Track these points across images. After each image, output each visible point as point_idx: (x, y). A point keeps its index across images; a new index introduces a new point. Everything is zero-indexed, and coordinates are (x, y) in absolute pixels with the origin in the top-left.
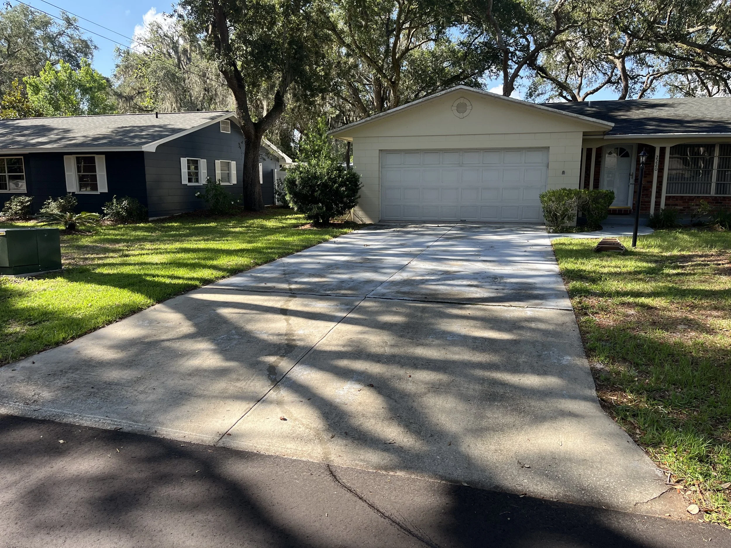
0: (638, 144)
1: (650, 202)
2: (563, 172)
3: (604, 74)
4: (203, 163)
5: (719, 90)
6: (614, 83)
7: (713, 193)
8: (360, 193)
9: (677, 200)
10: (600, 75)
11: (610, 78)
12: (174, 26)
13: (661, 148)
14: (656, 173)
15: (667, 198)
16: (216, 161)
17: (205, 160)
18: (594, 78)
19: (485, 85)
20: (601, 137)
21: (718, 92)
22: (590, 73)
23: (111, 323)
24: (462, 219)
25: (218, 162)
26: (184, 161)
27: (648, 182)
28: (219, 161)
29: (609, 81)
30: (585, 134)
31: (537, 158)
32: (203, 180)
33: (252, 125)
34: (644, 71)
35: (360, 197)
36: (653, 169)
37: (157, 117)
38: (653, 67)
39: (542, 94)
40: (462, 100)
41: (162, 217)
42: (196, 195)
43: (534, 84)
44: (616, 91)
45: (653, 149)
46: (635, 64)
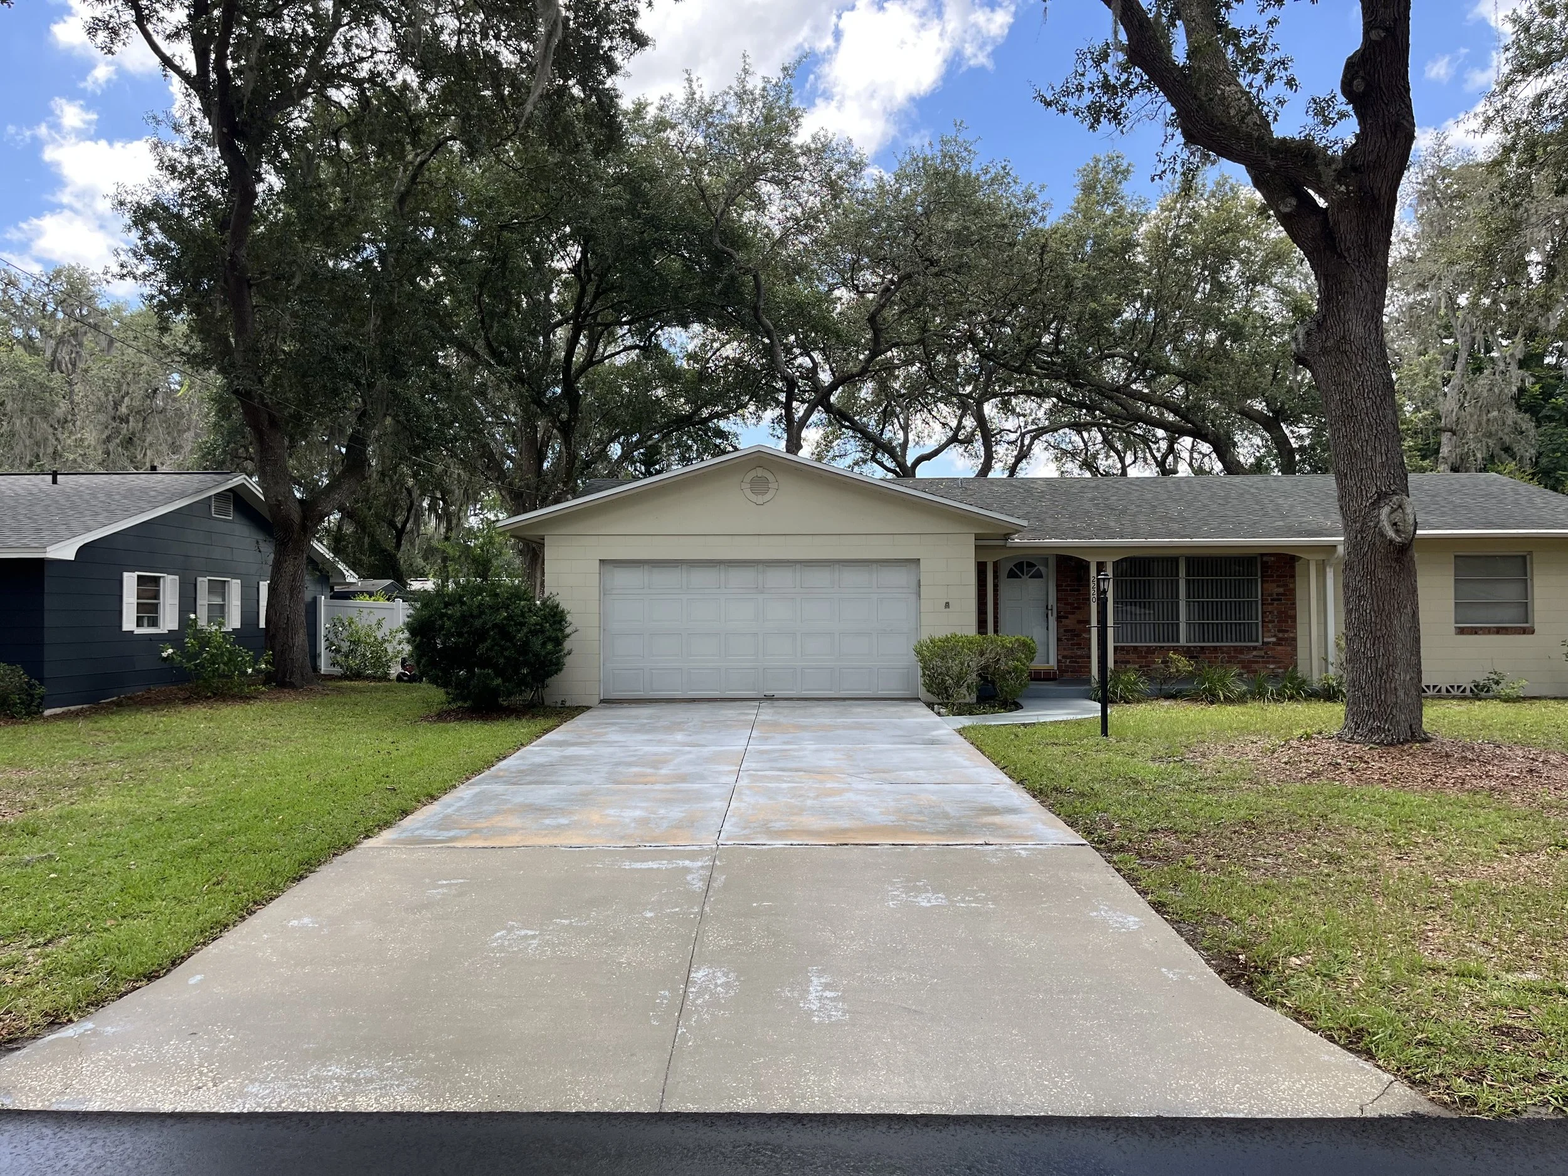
0: (1057, 555)
1: (1089, 657)
2: (947, 605)
3: (944, 424)
4: (170, 586)
5: (1136, 458)
6: (961, 442)
7: (1182, 642)
8: (567, 645)
9: (1128, 653)
10: (937, 427)
11: (956, 435)
12: (47, 281)
13: (1098, 563)
14: (1094, 607)
15: (1116, 648)
16: (200, 579)
17: (177, 577)
18: (926, 432)
19: (736, 435)
20: (1001, 543)
21: (1134, 462)
22: (919, 422)
23: (251, 913)
24: (767, 693)
25: (203, 582)
26: (130, 580)
27: (1079, 622)
28: (206, 579)
29: (954, 439)
30: (978, 537)
31: (899, 578)
32: (169, 621)
33: (297, 504)
34: (1011, 423)
35: (569, 653)
36: (1089, 599)
37: (55, 481)
38: (1024, 416)
39: (840, 456)
40: (760, 472)
41: (72, 708)
42: (164, 655)
43: (825, 437)
44: (966, 455)
45: (1084, 566)
46: (995, 410)
